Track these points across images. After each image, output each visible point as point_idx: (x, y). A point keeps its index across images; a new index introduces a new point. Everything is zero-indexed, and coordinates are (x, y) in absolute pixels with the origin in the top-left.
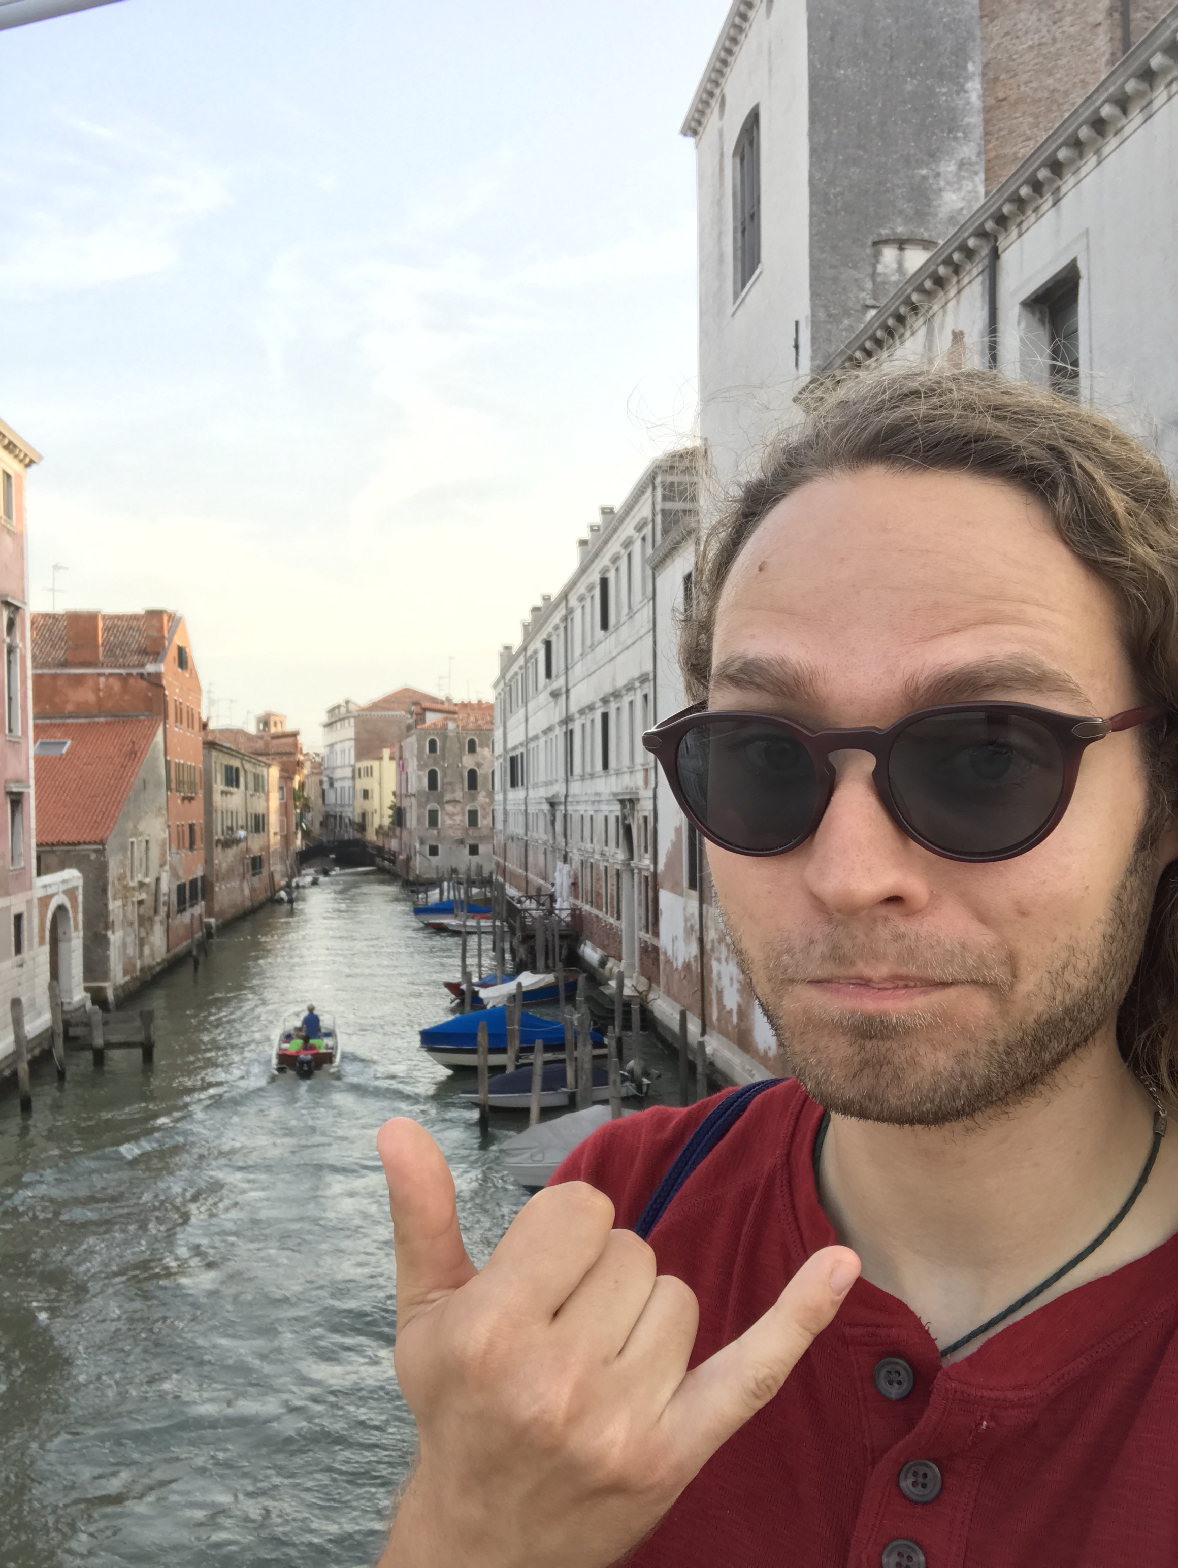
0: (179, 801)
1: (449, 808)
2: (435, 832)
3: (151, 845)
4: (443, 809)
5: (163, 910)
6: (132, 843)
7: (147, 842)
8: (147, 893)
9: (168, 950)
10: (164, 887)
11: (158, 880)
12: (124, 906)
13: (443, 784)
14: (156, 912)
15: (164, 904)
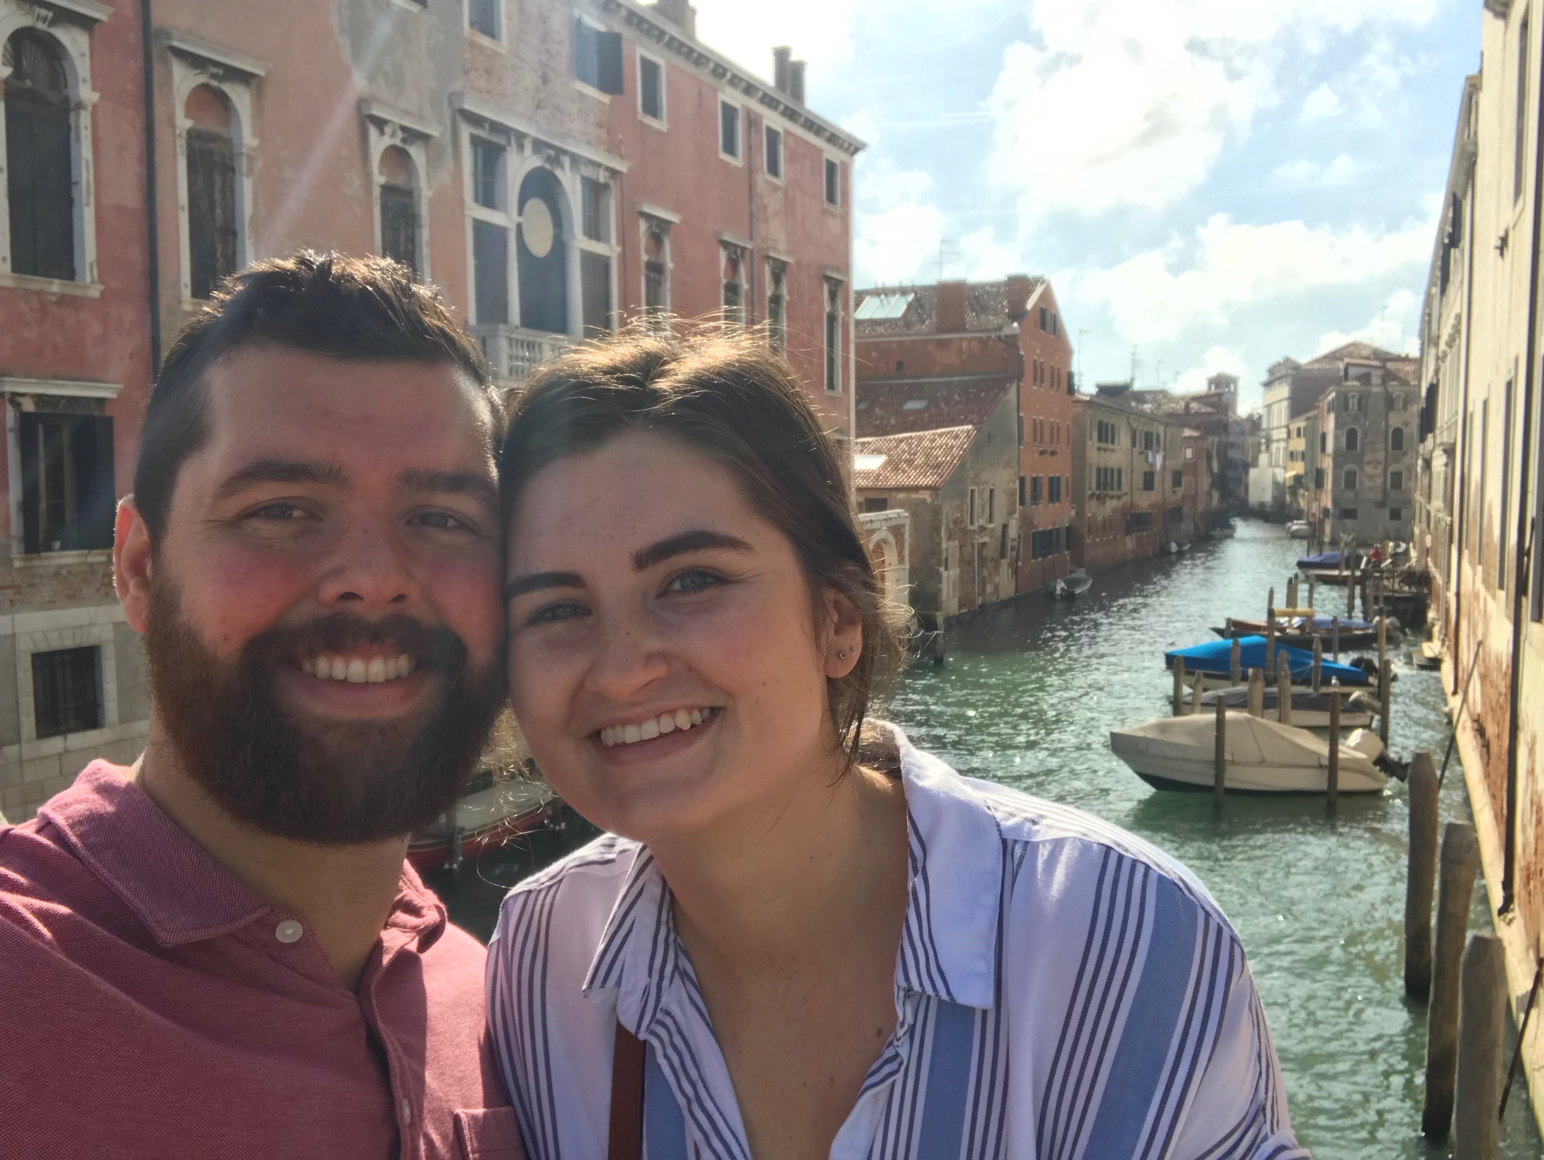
0: (1036, 455)
1: (1369, 469)
2: (1352, 495)
3: (996, 494)
4: (1362, 470)
5: (1010, 554)
6: (972, 491)
7: (992, 491)
8: (991, 537)
9: (1016, 592)
10: (1013, 533)
11: (1005, 527)
12: (961, 546)
13: (1363, 444)
14: (1003, 555)
15: (1013, 548)
